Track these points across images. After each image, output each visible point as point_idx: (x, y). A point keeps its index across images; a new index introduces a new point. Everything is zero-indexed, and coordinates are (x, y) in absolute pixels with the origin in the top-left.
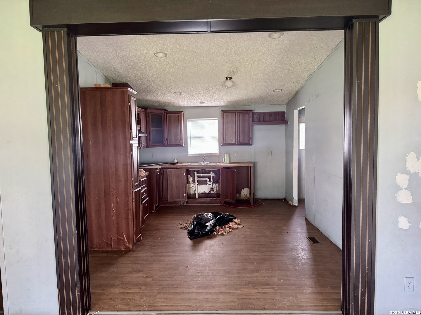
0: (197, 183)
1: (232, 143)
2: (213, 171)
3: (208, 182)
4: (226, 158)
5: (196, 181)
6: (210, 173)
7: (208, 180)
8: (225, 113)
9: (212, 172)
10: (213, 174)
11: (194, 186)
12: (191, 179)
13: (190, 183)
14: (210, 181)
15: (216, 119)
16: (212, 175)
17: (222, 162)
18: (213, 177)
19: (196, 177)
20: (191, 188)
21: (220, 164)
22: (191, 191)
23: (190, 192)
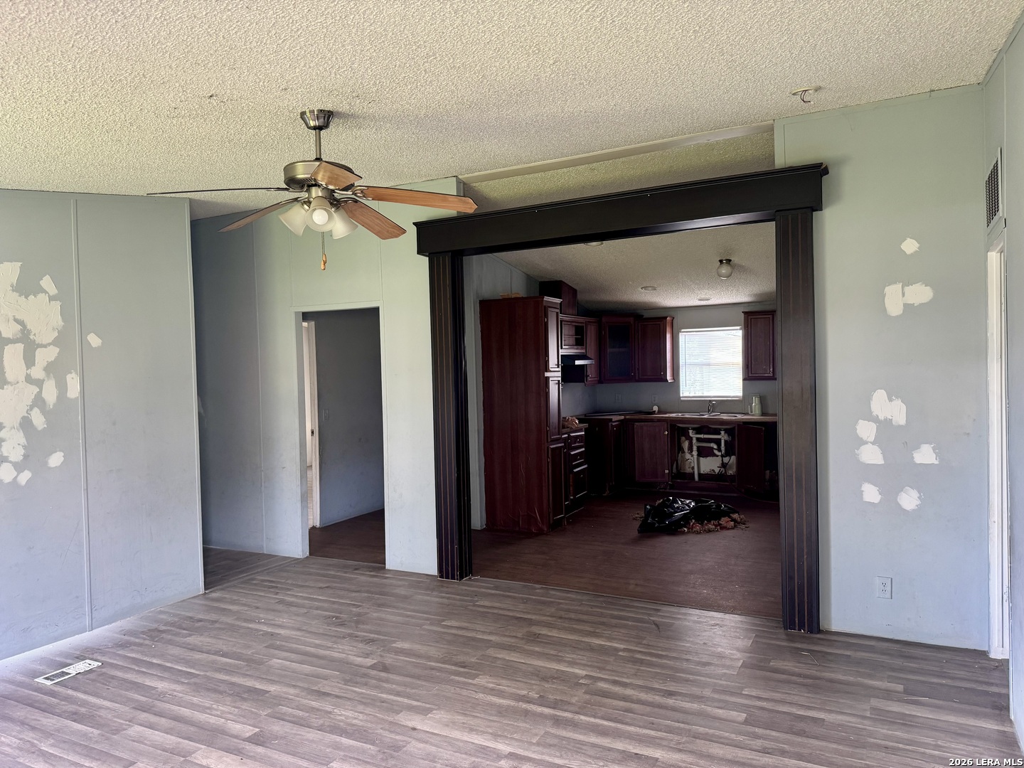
0: (695, 453)
1: (766, 375)
2: (726, 431)
3: (716, 452)
4: (755, 406)
5: (695, 448)
6: (720, 434)
7: (715, 447)
8: (750, 317)
9: (723, 432)
10: (727, 435)
11: (692, 458)
12: (686, 445)
13: (683, 452)
14: (719, 450)
15: (739, 328)
16: (723, 437)
17: (746, 414)
18: (726, 441)
19: (694, 441)
20: (687, 462)
21: (739, 416)
22: (687, 467)
23: (684, 470)
